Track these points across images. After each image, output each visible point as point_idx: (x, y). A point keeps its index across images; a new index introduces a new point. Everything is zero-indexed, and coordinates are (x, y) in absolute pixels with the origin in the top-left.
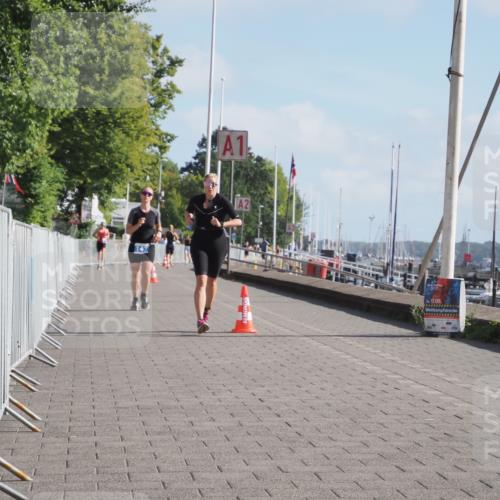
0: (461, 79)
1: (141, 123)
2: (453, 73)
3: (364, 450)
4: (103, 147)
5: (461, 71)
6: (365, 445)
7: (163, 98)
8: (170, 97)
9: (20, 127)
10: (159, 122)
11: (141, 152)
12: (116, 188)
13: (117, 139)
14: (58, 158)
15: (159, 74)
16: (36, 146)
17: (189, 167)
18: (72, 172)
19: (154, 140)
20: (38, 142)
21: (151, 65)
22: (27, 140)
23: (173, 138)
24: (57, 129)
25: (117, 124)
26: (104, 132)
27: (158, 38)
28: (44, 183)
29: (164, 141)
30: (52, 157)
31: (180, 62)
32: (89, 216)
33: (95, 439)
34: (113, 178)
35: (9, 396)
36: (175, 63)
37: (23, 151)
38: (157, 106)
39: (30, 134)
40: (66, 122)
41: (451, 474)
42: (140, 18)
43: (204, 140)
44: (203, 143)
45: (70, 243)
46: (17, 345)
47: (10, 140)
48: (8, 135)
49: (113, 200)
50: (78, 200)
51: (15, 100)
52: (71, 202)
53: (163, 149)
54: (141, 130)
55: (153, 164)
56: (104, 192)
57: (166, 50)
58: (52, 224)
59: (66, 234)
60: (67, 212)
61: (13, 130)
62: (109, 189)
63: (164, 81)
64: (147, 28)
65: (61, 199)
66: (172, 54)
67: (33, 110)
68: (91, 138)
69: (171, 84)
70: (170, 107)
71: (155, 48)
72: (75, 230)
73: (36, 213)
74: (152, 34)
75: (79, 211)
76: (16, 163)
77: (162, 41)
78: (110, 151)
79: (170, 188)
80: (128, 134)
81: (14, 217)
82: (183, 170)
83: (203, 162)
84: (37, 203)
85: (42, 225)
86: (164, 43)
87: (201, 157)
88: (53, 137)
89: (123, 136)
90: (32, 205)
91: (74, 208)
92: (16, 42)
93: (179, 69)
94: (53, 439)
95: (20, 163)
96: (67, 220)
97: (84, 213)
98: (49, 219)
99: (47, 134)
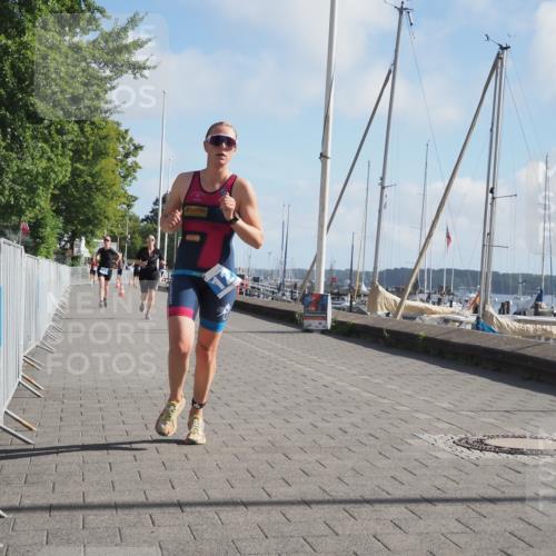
0: (329, 161)
1: (115, 188)
2: (323, 156)
3: (263, 408)
4: (89, 204)
5: (329, 155)
6: (264, 405)
7: (129, 172)
8: (135, 171)
9: (32, 190)
10: (127, 188)
11: (113, 208)
12: (98, 232)
13: (98, 199)
14: (57, 212)
15: (127, 155)
16: (42, 203)
17: (147, 219)
18: (67, 222)
19: (124, 200)
20: (44, 202)
21: (121, 150)
22: (37, 200)
23: (136, 199)
24: (57, 192)
25: (98, 189)
26: (89, 195)
27: (126, 131)
28: (48, 229)
29: (130, 201)
30: (54, 211)
31: (141, 148)
32: (79, 251)
33: (81, 402)
34: (95, 226)
35: (21, 373)
36: (138, 148)
37: (34, 207)
38: (125, 177)
39: (38, 195)
40: (64, 188)
41: (320, 424)
42: (113, 117)
43: (157, 200)
44: (156, 203)
45: (65, 269)
46: (28, 338)
47: (24, 199)
48: (23, 196)
49: (95, 240)
50: (71, 240)
51: (28, 172)
52: (67, 242)
53: (129, 206)
54: (114, 194)
55: (123, 216)
56: (90, 235)
57: (131, 140)
58: (54, 257)
59: (63, 263)
60: (63, 248)
61: (27, 193)
62: (93, 233)
63: (130, 160)
64: (118, 124)
65: (60, 240)
66: (136, 142)
67: (40, 179)
68: (80, 199)
69: (135, 162)
70: (135, 178)
71: (124, 138)
72: (70, 261)
73: (42, 249)
74: (122, 129)
75: (72, 248)
76: (29, 215)
77: (130, 133)
78: (93, 208)
79: (134, 233)
80: (105, 196)
81: (26, 252)
82: (143, 220)
83: (157, 215)
84: (43, 243)
85: (47, 257)
86: (130, 134)
87: (155, 212)
88: (54, 198)
89: (101, 197)
90: (40, 244)
91: (68, 246)
92: (29, 133)
93: (140, 152)
94: (51, 402)
95: (32, 215)
96: (63, 254)
97: (76, 249)
98: (52, 253)
99: (49, 196)
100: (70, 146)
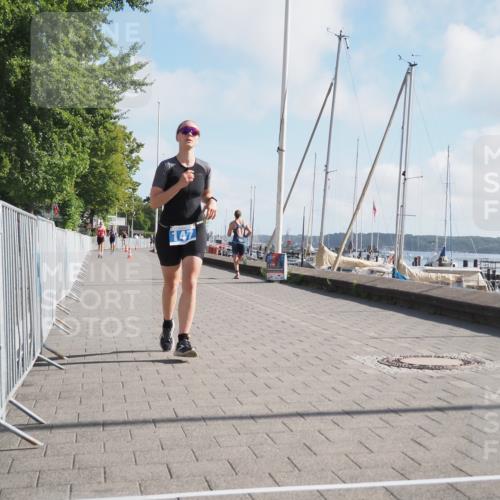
0: (284, 153)
1: (123, 177)
2: (280, 150)
4: (104, 189)
5: (284, 148)
6: (237, 337)
7: (134, 164)
8: (138, 163)
9: (60, 179)
10: (132, 176)
11: (123, 192)
12: (111, 210)
13: (111, 185)
14: (80, 195)
15: (132, 152)
18: (87, 202)
19: (130, 185)
20: (69, 188)
21: (127, 147)
22: (64, 186)
23: (140, 184)
24: (79, 180)
25: (110, 178)
26: (104, 182)
27: (131, 133)
28: (73, 208)
29: (135, 186)
30: (77, 195)
31: (142, 145)
34: (109, 205)
35: (55, 317)
36: (140, 146)
37: (62, 192)
38: (130, 168)
39: (65, 183)
40: (84, 177)
42: (121, 122)
47: (55, 186)
48: (54, 183)
49: (109, 216)
50: (91, 217)
51: (57, 165)
52: (87, 218)
53: (134, 190)
54: (123, 181)
56: (105, 213)
57: (135, 139)
58: (78, 229)
59: (85, 234)
60: (85, 223)
61: (56, 181)
62: (107, 211)
63: (134, 155)
64: (124, 128)
65: (82, 216)
66: (138, 141)
67: (66, 171)
68: (97, 185)
69: (138, 157)
70: (138, 169)
71: (129, 139)
72: (90, 232)
73: (69, 224)
74: (128, 131)
75: (91, 222)
76: (58, 198)
77: (133, 134)
78: (107, 192)
79: (138, 210)
80: (116, 183)
81: (56, 226)
82: (145, 201)
84: (70, 219)
85: (73, 230)
86: (134, 136)
88: (77, 185)
89: (113, 184)
90: (67, 220)
91: (89, 221)
93: (142, 149)
95: (61, 198)
96: (85, 227)
97: (94, 223)
98: (76, 227)
99: (74, 183)
100: (88, 145)
